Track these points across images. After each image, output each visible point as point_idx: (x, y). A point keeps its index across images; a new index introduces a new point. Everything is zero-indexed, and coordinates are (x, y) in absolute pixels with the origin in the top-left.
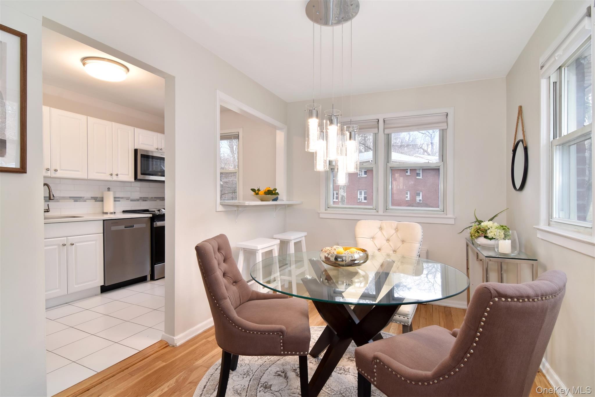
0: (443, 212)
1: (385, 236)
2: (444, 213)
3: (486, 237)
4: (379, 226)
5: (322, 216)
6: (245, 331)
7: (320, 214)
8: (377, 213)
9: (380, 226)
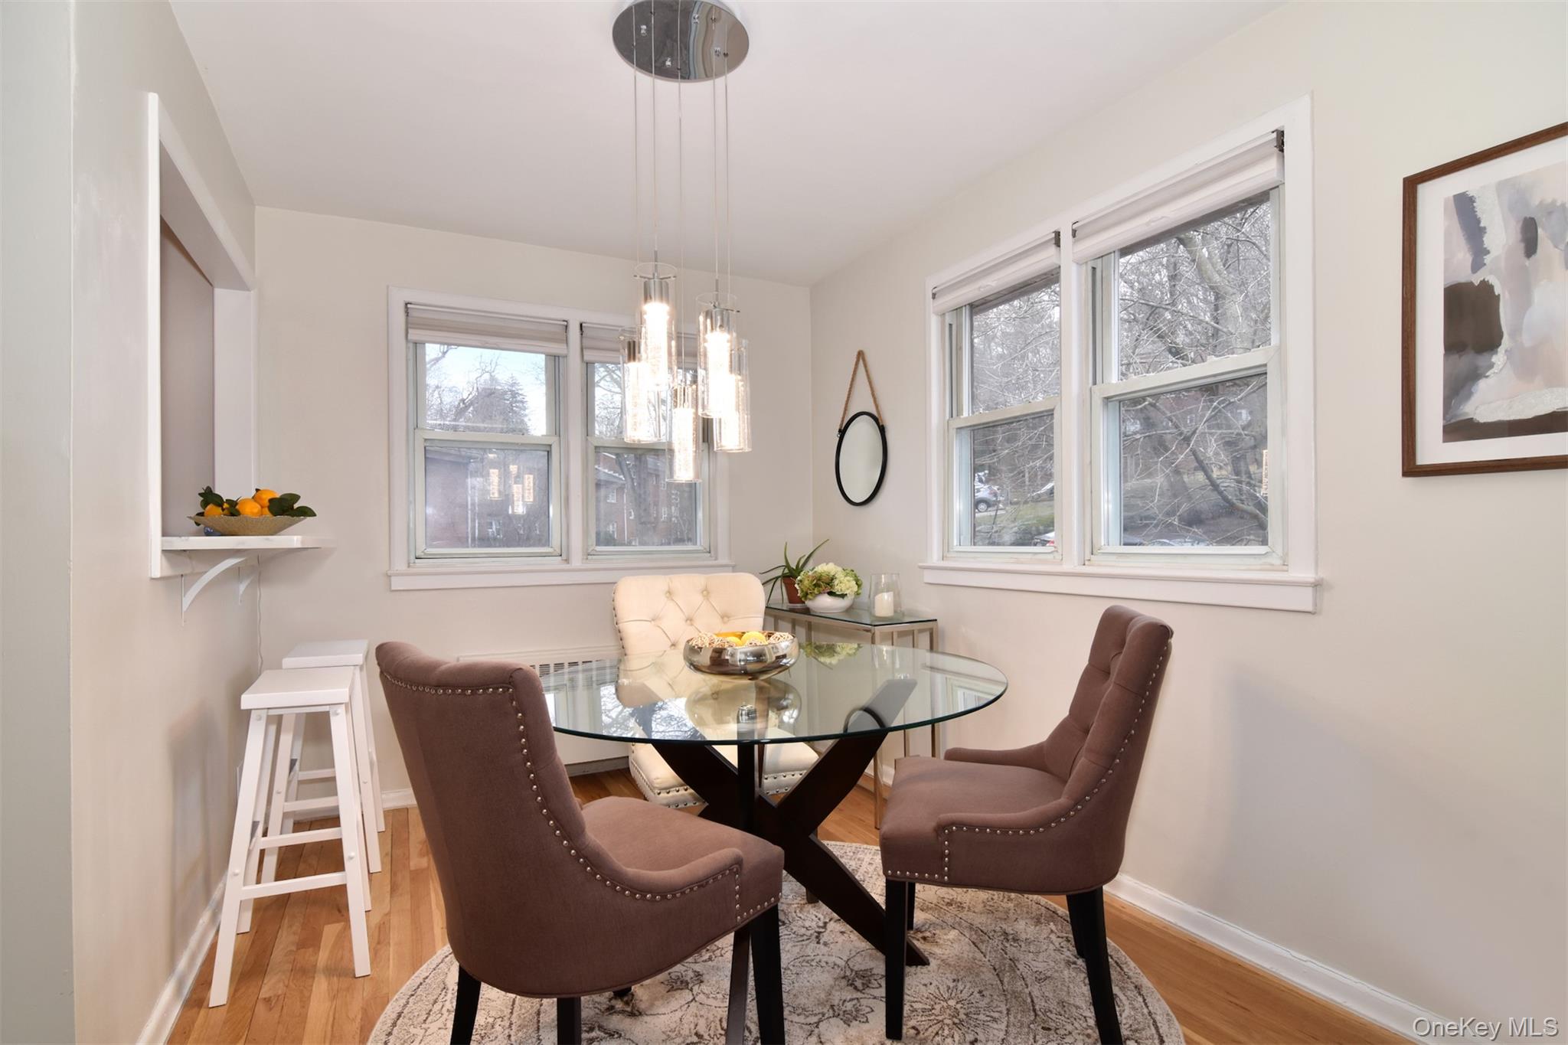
0: (709, 555)
1: (682, 610)
2: (711, 556)
3: (831, 594)
4: (667, 589)
5: (397, 583)
6: (664, 897)
7: (393, 578)
8: (568, 565)
9: (669, 587)
